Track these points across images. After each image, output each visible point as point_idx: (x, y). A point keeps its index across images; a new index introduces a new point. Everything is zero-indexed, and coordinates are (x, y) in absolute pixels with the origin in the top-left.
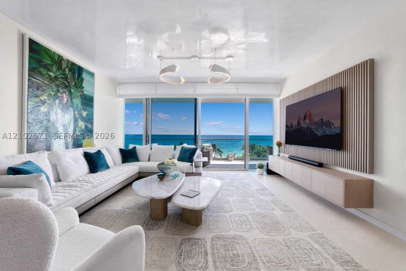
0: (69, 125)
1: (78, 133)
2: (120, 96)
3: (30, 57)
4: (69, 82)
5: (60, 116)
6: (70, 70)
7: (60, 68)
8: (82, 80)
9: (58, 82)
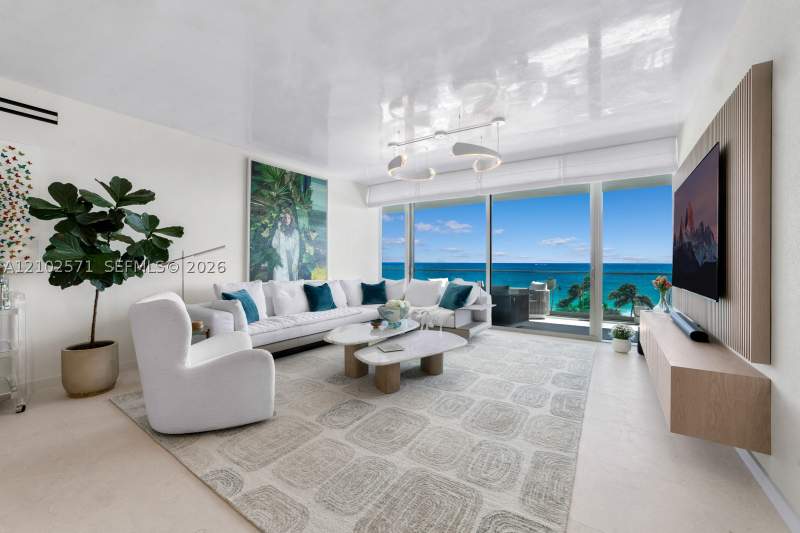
0: (294, 251)
1: (304, 261)
2: (371, 205)
3: (252, 180)
4: (293, 200)
5: (282, 241)
6: (295, 183)
7: (282, 184)
8: (310, 193)
9: (280, 201)
